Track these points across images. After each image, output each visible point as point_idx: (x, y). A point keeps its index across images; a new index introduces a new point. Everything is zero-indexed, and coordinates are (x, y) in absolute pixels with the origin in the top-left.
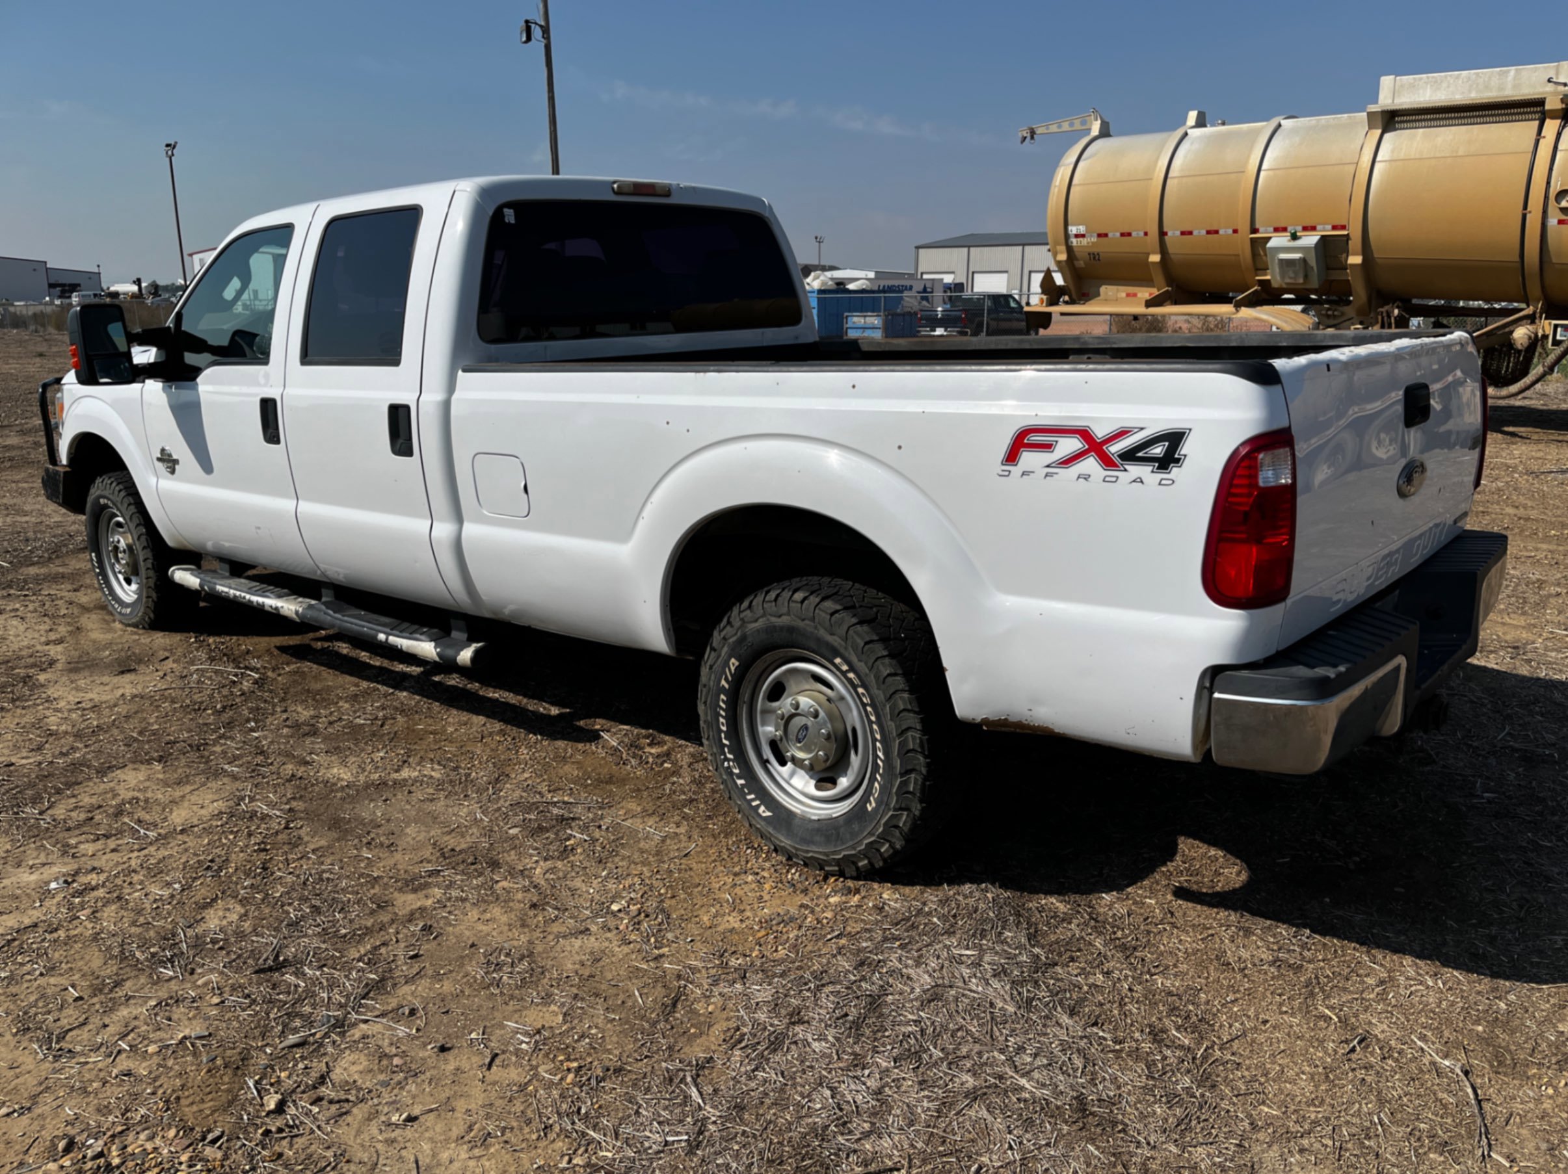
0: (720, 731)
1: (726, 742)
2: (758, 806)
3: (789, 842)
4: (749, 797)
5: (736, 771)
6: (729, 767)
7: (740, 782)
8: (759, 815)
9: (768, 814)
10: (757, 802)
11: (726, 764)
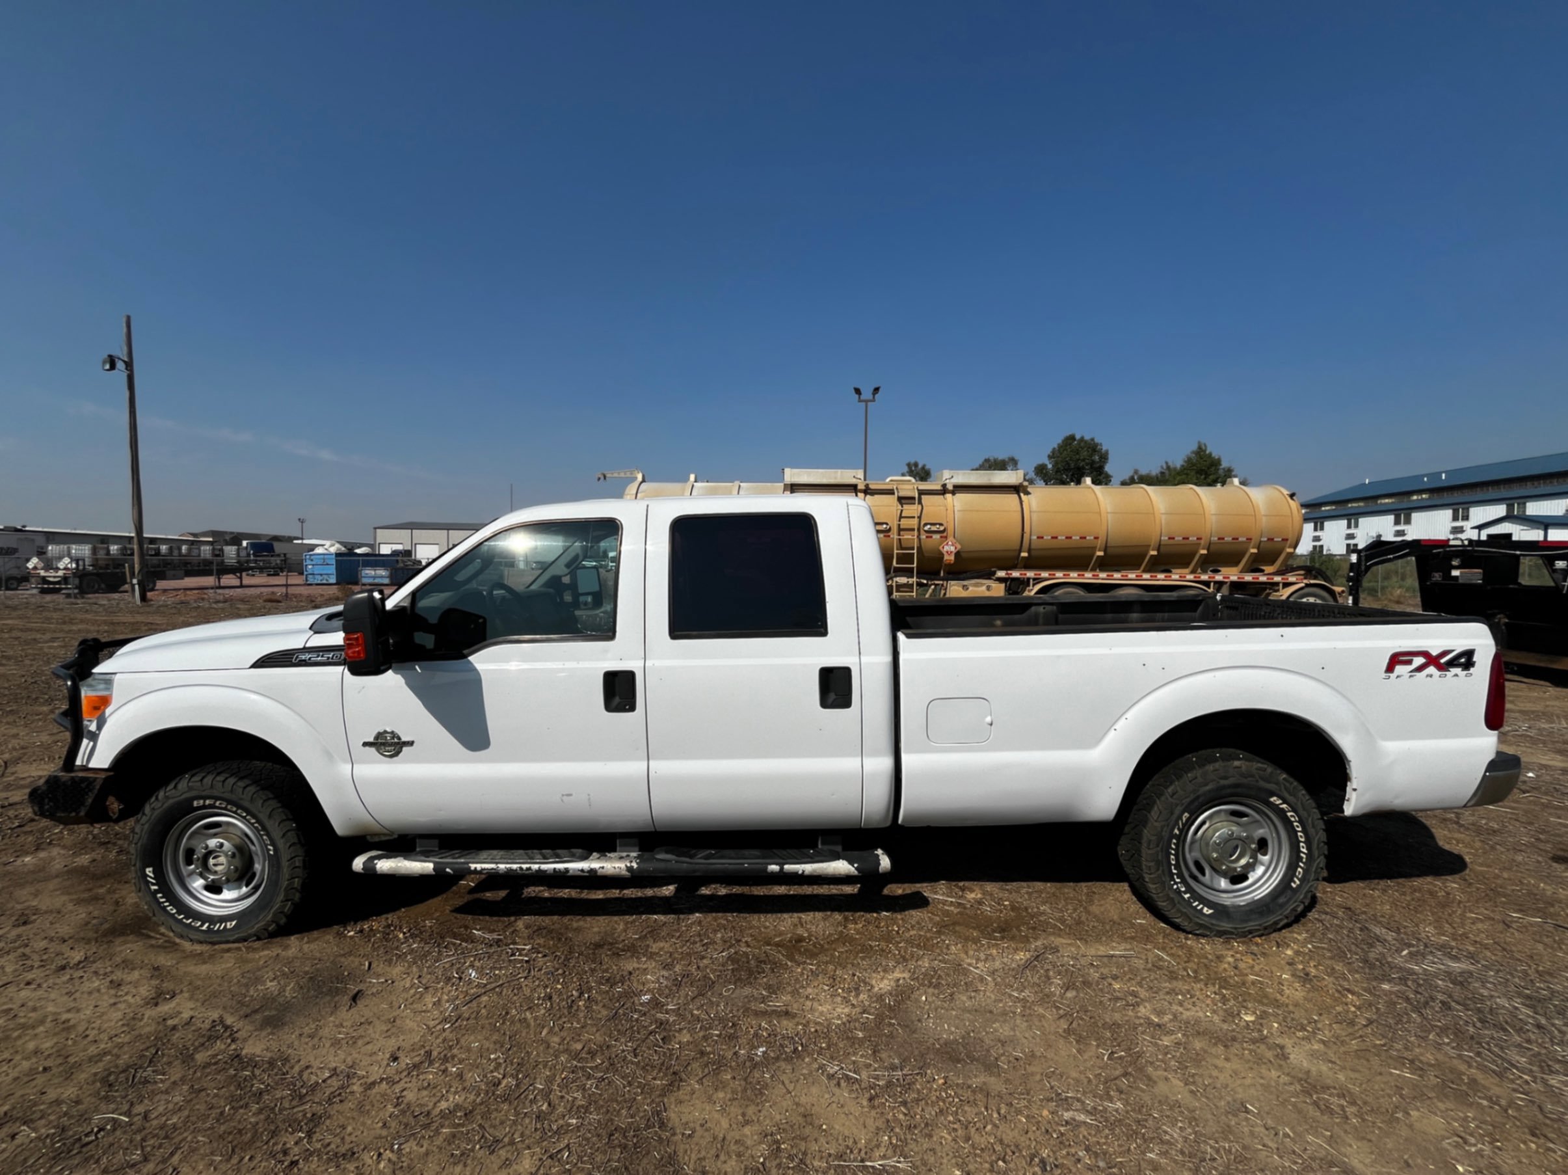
0: (1171, 864)
1: (1175, 871)
2: (1202, 909)
3: (1231, 926)
4: (1195, 904)
5: (1183, 889)
6: (1178, 888)
7: (1187, 896)
8: (1205, 915)
9: (1211, 911)
10: (1201, 906)
11: (1175, 887)
